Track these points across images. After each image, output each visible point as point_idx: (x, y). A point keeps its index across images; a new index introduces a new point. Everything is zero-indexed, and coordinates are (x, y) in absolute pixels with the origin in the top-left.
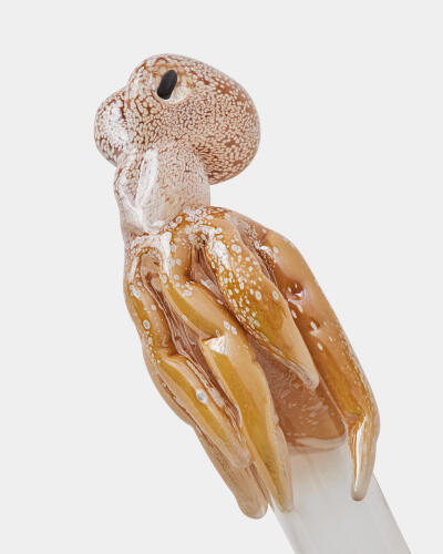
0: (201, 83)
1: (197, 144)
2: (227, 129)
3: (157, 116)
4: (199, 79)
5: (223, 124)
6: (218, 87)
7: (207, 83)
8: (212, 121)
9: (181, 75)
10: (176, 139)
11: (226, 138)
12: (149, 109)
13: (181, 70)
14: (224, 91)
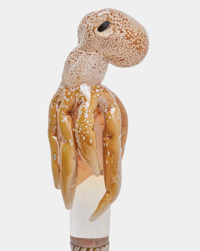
0: (119, 31)
1: (106, 56)
2: (122, 54)
3: (92, 40)
4: (119, 29)
5: (120, 52)
6: (126, 36)
7: (122, 32)
8: (116, 49)
9: (112, 24)
10: (97, 51)
11: (121, 58)
12: (89, 35)
13: (113, 22)
14: (128, 38)
